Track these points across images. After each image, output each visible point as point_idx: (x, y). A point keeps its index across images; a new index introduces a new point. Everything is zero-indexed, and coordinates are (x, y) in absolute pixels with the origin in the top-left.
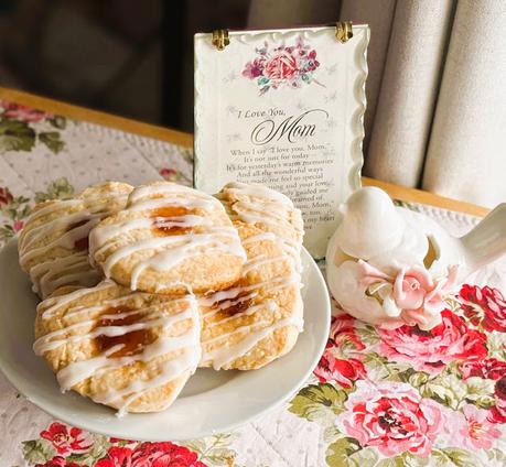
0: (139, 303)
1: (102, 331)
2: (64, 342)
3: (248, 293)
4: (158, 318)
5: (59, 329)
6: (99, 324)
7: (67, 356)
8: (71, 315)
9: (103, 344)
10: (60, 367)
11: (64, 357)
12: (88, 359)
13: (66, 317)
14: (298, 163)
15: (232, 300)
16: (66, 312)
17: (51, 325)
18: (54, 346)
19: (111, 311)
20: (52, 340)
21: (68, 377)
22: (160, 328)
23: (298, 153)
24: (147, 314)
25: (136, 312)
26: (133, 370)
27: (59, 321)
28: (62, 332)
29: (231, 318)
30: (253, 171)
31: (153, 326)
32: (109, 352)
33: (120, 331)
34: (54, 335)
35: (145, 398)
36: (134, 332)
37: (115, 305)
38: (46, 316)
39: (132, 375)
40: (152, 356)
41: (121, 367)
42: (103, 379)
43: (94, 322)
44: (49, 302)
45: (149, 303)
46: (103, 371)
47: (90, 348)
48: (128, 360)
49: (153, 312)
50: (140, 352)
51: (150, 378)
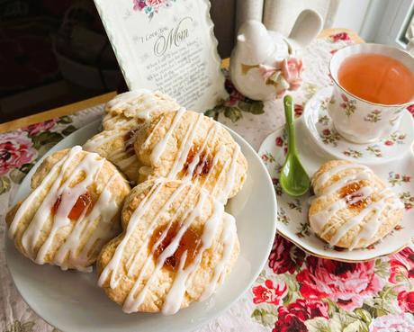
0: (167, 216)
1: (164, 258)
2: (146, 289)
4: (189, 214)
5: (133, 285)
6: (156, 257)
7: (156, 294)
8: (132, 268)
9: (172, 263)
10: (160, 307)
11: (156, 298)
12: (172, 283)
13: (131, 273)
16: (126, 271)
17: (125, 287)
18: (142, 299)
20: (136, 297)
22: (197, 219)
24: (179, 218)
25: (171, 224)
26: (207, 260)
27: (127, 280)
28: (138, 285)
31: (192, 221)
32: (182, 265)
34: (133, 292)
36: (183, 238)
37: (151, 232)
38: (114, 284)
39: (209, 263)
40: (210, 240)
41: (199, 267)
42: (194, 284)
43: (151, 257)
44: (105, 275)
45: (173, 210)
46: (190, 281)
47: (166, 275)
48: (199, 259)
49: (182, 214)
50: (201, 245)
51: (222, 255)
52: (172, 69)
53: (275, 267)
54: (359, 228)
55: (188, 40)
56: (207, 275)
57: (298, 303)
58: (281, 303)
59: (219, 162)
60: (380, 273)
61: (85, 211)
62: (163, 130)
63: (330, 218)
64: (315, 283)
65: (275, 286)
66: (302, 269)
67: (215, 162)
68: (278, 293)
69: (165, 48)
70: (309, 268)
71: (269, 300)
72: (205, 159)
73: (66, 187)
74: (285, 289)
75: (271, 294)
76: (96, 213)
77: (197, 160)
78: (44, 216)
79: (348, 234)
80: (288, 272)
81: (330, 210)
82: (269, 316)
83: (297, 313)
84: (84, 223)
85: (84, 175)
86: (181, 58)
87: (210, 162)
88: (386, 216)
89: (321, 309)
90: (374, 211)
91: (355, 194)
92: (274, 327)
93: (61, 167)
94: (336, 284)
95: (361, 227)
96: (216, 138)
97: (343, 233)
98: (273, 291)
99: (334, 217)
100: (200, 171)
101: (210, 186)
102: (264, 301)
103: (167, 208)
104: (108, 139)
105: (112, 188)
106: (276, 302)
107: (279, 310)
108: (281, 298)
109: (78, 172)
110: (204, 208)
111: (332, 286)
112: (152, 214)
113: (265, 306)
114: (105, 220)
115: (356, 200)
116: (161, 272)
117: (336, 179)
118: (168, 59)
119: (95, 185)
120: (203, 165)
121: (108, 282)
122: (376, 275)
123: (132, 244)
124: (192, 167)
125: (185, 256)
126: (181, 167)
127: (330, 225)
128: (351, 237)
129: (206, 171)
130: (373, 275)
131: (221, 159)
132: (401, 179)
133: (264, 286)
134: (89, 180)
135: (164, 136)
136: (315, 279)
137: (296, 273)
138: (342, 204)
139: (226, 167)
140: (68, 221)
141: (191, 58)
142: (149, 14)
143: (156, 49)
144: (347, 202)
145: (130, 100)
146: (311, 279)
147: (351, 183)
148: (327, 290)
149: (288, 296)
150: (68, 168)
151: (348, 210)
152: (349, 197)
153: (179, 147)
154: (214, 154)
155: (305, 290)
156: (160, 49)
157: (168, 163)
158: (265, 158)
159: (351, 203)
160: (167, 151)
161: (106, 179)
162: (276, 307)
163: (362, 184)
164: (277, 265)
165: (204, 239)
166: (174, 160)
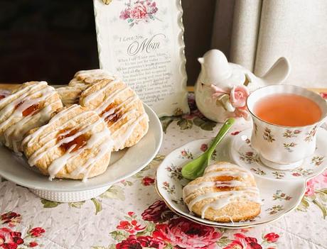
0: (74, 124)
1: (61, 142)
2: (45, 152)
3: (119, 109)
4: (87, 127)
5: (39, 148)
6: (59, 140)
7: (49, 159)
8: (43, 139)
9: (65, 148)
10: (48, 166)
11: (48, 160)
12: (60, 157)
13: (41, 141)
14: (153, 64)
16: (39, 140)
17: (34, 148)
18: (40, 157)
19: (61, 132)
20: (37, 155)
21: (54, 168)
22: (90, 131)
24: (81, 127)
25: (74, 128)
26: (86, 154)
27: (37, 145)
28: (42, 149)
30: (130, 70)
31: (86, 131)
32: (70, 150)
33: (71, 139)
34: (38, 152)
35: (97, 165)
36: (78, 137)
37: (62, 128)
38: (30, 145)
39: (86, 157)
40: (92, 144)
41: (79, 155)
42: (72, 163)
43: (56, 139)
44: (28, 138)
45: (79, 122)
46: (71, 160)
47: (59, 152)
48: (81, 151)
49: (83, 125)
50: (86, 145)
51: (96, 155)
52: (139, 69)
53: (146, 216)
54: (212, 200)
55: (158, 51)
56: (82, 162)
57: (146, 238)
58: (134, 234)
59: (126, 118)
60: (220, 244)
61: (33, 113)
62: (99, 87)
63: (196, 189)
64: (167, 233)
65: (137, 225)
66: (164, 223)
67: (124, 117)
68: (137, 228)
69: (137, 51)
70: (169, 224)
71: (128, 230)
72: (118, 113)
73: (29, 98)
74: (143, 228)
75: (132, 227)
76: (38, 116)
77: (112, 111)
78: (10, 109)
79: (202, 201)
80: (152, 221)
81: (200, 185)
82: (122, 236)
83: (142, 242)
84: (29, 119)
85: (41, 96)
86: (149, 63)
87: (121, 115)
88: (238, 200)
89: (160, 245)
90: (231, 195)
91: (226, 182)
92: (121, 242)
93: (30, 89)
94: (181, 238)
95: (214, 200)
96: (132, 103)
97: (199, 200)
98: (134, 226)
99: (199, 189)
100: (111, 118)
101: (113, 130)
102: (124, 229)
103: (76, 118)
104: (67, 91)
105: (53, 107)
106: (132, 232)
107: (131, 236)
108: (137, 231)
109: (38, 93)
110: (96, 127)
111: (177, 238)
112: (67, 119)
113: (122, 231)
114: (41, 120)
115: (224, 185)
116: (57, 149)
117: (219, 170)
118: (137, 60)
119: (44, 102)
120: (115, 115)
121: (27, 143)
122: (215, 243)
123: (49, 129)
124: (107, 114)
125: (74, 147)
126: (100, 112)
127: (193, 193)
128: (203, 204)
129: (115, 119)
131: (128, 117)
132: (285, 197)
133: (130, 222)
134: (43, 99)
136: (169, 230)
137: (158, 223)
138: (212, 184)
139: (130, 122)
140: (22, 115)
141: (158, 65)
142: (130, 23)
143: (129, 49)
144: (216, 184)
145: (93, 74)
146: (166, 230)
147: (227, 175)
148: (173, 238)
149: (142, 232)
150: (34, 90)
151: (212, 189)
152: (219, 182)
153: (104, 100)
154: (125, 113)
155: (156, 233)
156: (133, 50)
157: (92, 107)
158: (184, 153)
159: (218, 186)
160: (95, 99)
161: (52, 101)
162: (130, 234)
163: (237, 179)
164: (148, 216)
165: (89, 142)
166: (97, 107)
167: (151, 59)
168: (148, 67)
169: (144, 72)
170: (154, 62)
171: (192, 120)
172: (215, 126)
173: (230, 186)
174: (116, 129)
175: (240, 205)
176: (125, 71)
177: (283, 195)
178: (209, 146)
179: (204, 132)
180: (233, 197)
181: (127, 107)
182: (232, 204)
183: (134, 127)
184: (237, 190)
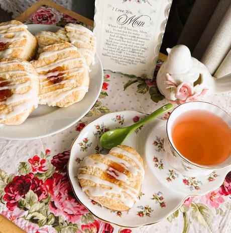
0: (8, 77)
3: (63, 74)
4: (14, 85)
14: (134, 37)
15: (55, 77)
22: (15, 89)
23: (136, 33)
24: (10, 82)
29: (54, 85)
30: (116, 35)
31: (12, 88)
36: (4, 90)
39: (1, 110)
45: (11, 77)
50: (5, 100)
52: (123, 36)
53: (55, 160)
54: (94, 185)
57: (39, 181)
58: (35, 173)
59: (64, 84)
60: (84, 218)
64: (57, 184)
65: (44, 165)
66: (62, 173)
67: (62, 83)
68: (40, 169)
69: (125, 22)
71: (34, 166)
72: (60, 77)
74: (44, 171)
75: (38, 165)
77: (56, 74)
79: (87, 181)
80: (55, 167)
81: (96, 163)
82: (25, 170)
83: (34, 183)
85: (13, 37)
86: (132, 35)
87: (61, 80)
88: (112, 197)
89: (43, 194)
90: (111, 188)
91: (116, 171)
92: (20, 176)
94: (63, 196)
95: (95, 186)
96: (75, 74)
97: (86, 178)
98: (40, 165)
99: (92, 168)
100: (52, 79)
101: (49, 90)
102: (32, 164)
103: (11, 73)
106: (34, 170)
107: (30, 174)
108: (38, 171)
109: (12, 34)
111: (60, 194)
112: (4, 70)
113: (29, 166)
115: (113, 174)
117: (120, 157)
118: (123, 29)
119: (11, 44)
120: (56, 78)
122: (81, 216)
124: (51, 74)
126: (47, 70)
127: (87, 169)
128: (86, 184)
129: (55, 82)
130: (80, 215)
131: (66, 84)
132: (161, 202)
133: (40, 160)
134: (12, 40)
135: (54, 51)
136: (59, 183)
137: (57, 172)
138: (105, 168)
139: (64, 89)
141: (139, 39)
143: (119, 19)
144: (108, 170)
146: (58, 181)
147: (122, 166)
148: (56, 193)
149: (41, 174)
150: (12, 30)
151: (102, 173)
152: (111, 169)
153: (55, 61)
154: (66, 79)
155: (49, 181)
156: (122, 21)
157: (44, 63)
158: (119, 118)
159: (108, 172)
160: (49, 58)
161: (17, 45)
162: (31, 171)
163: (127, 173)
164: (57, 160)
165: (9, 99)
166: (48, 64)
167: (134, 32)
168: (130, 38)
169: (126, 40)
170: (136, 36)
171: (150, 87)
172: (162, 99)
173: (117, 178)
174: (51, 90)
175: (111, 202)
176: (112, 34)
177: (161, 199)
178: (140, 120)
179: (150, 101)
180: (110, 192)
181: (70, 75)
182: (106, 198)
183: (67, 95)
184: (120, 185)
